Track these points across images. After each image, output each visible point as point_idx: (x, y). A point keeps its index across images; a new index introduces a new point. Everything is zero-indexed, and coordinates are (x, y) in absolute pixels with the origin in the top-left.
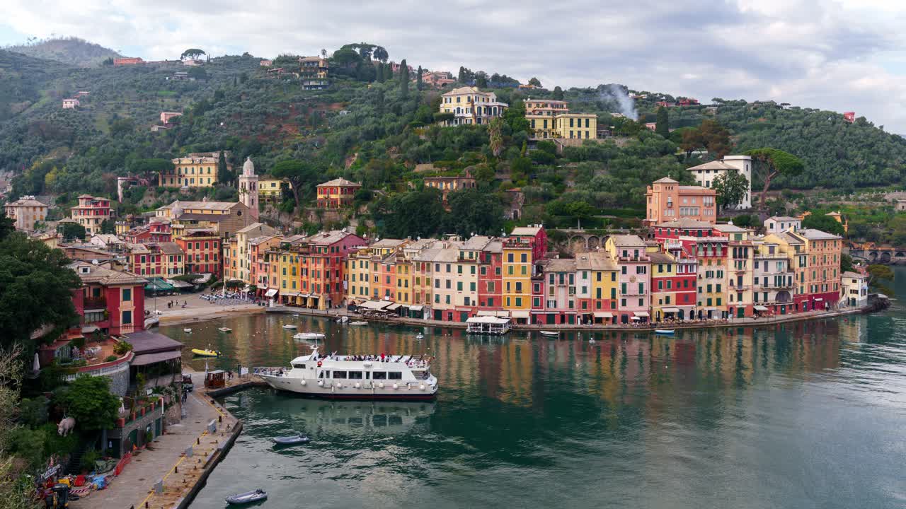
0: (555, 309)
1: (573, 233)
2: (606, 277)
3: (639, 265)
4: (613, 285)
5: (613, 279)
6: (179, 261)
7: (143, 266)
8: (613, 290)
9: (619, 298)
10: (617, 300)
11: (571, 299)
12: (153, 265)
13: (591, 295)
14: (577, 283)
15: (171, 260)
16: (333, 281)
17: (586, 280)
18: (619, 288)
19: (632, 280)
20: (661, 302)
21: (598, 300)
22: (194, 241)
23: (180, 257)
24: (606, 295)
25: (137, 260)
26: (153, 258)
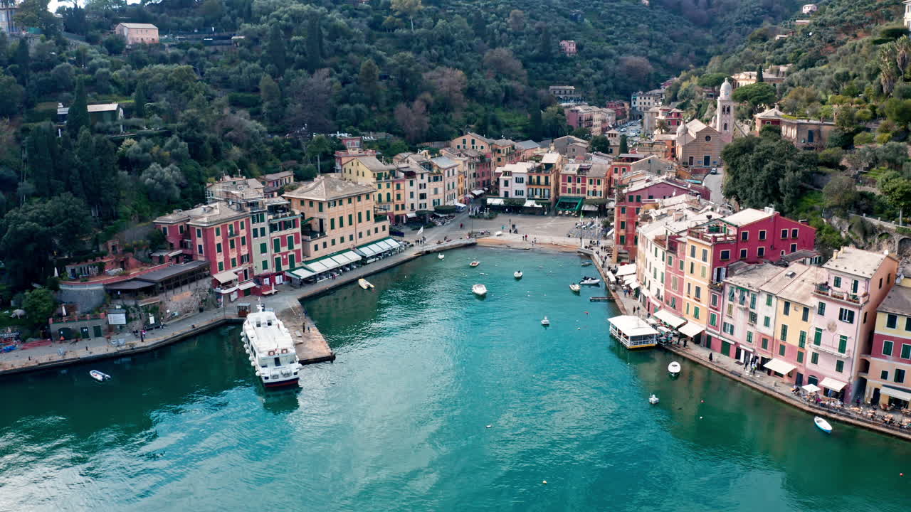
0: (730, 337)
1: (881, 228)
2: (796, 314)
3: (845, 307)
4: (804, 326)
5: (805, 318)
6: (599, 184)
7: (570, 185)
8: (803, 335)
9: (810, 349)
10: (806, 352)
11: (750, 329)
12: (579, 186)
13: (773, 331)
14: (760, 308)
15: (591, 183)
16: (630, 233)
17: (770, 307)
18: (811, 335)
19: (832, 328)
20: (885, 375)
21: (781, 342)
22: (620, 166)
23: (599, 181)
24: (793, 339)
25: (564, 180)
26: (579, 179)
